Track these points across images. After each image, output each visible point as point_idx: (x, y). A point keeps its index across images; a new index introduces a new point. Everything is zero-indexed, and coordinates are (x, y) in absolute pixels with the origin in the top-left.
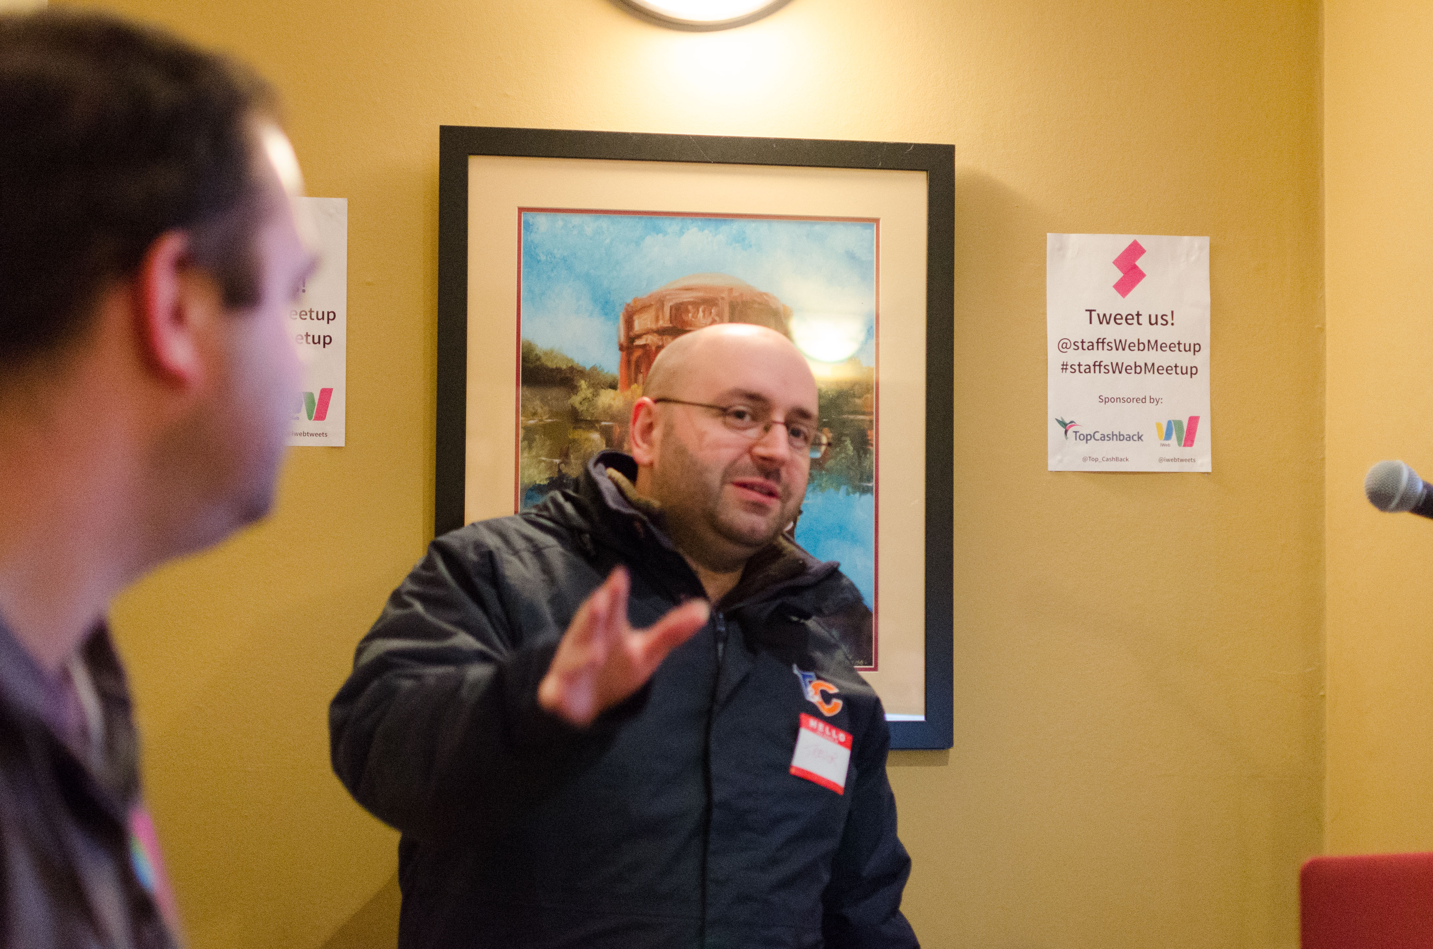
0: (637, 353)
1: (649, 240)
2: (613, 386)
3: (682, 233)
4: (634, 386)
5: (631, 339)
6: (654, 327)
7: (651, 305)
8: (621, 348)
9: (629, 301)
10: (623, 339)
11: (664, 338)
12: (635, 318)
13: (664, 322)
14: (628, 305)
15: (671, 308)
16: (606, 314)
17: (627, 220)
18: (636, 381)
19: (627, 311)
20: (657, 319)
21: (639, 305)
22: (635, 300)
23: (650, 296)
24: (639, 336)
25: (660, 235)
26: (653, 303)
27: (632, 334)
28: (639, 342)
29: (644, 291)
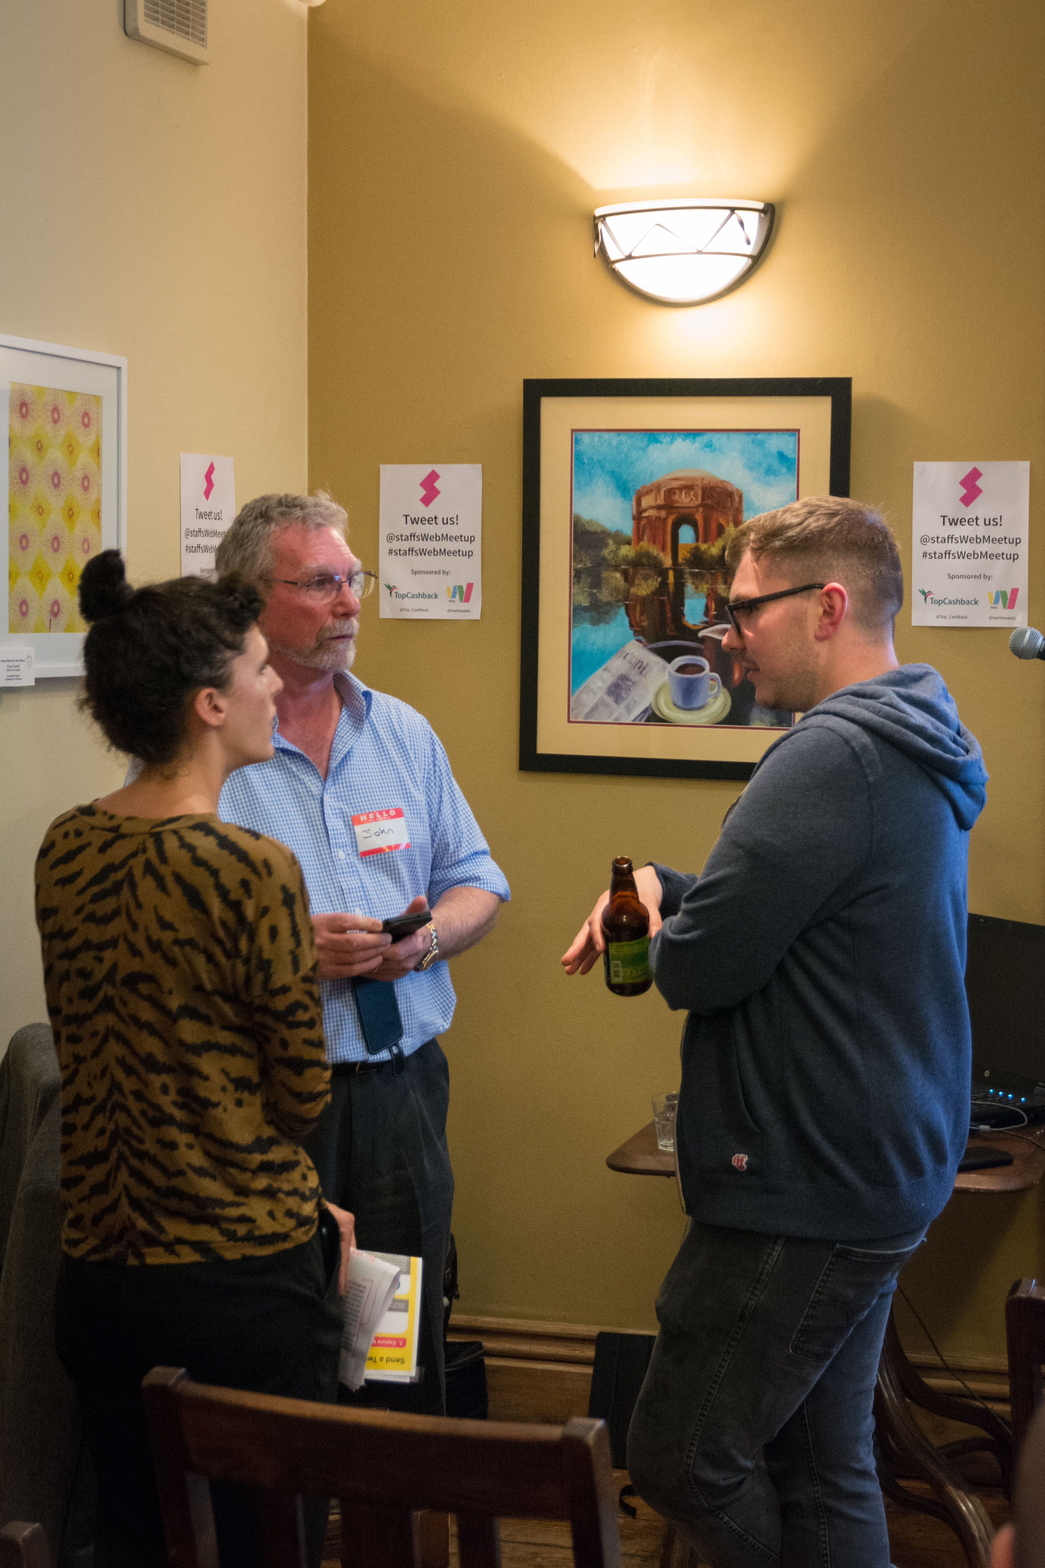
0: (644, 522)
1: (651, 448)
2: (629, 543)
3: (672, 442)
4: (642, 543)
5: (640, 512)
6: (654, 504)
7: (652, 491)
8: (634, 518)
9: (639, 488)
10: (635, 512)
11: (661, 511)
12: (643, 499)
13: (661, 501)
14: (638, 490)
15: (665, 491)
16: (625, 497)
17: (638, 435)
18: (643, 540)
19: (637, 495)
20: (656, 499)
21: (645, 490)
22: (643, 487)
23: (652, 484)
24: (645, 511)
25: (658, 445)
26: (653, 488)
27: (640, 509)
28: (645, 514)
29: (647, 481)
